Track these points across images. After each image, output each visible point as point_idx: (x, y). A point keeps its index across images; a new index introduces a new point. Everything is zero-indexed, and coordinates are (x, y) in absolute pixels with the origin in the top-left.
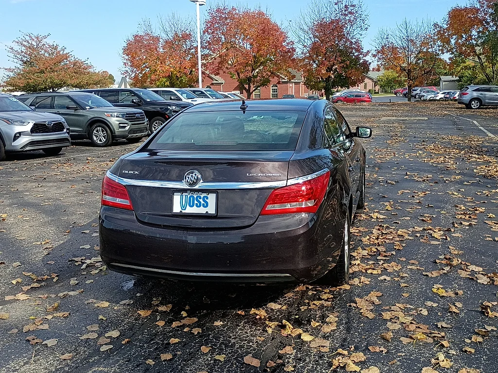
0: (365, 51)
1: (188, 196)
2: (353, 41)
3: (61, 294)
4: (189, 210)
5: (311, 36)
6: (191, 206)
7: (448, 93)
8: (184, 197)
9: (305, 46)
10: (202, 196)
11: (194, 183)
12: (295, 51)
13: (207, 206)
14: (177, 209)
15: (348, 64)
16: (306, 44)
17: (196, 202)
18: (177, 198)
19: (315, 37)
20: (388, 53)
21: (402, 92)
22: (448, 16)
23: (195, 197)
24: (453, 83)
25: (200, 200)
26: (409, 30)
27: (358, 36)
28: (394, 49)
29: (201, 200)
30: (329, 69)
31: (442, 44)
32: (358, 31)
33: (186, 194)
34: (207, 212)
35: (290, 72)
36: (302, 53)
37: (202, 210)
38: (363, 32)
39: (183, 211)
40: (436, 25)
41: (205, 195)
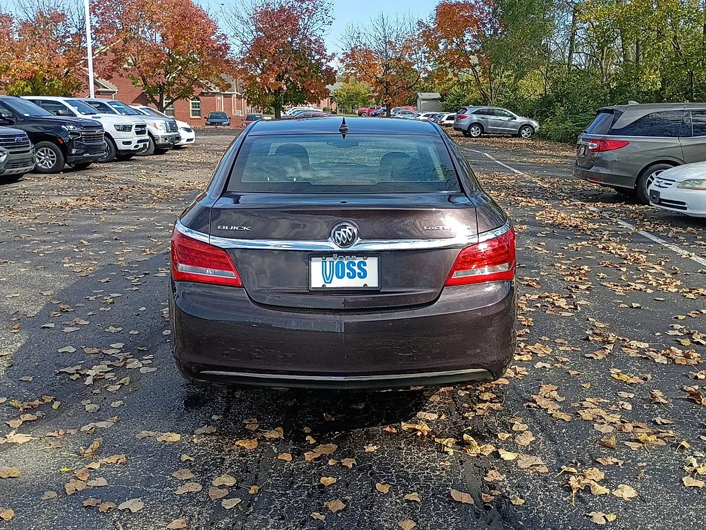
0: (329, 53)
1: (335, 263)
2: (313, 38)
3: (86, 428)
4: (337, 283)
5: (253, 28)
6: (338, 277)
7: (433, 115)
8: (328, 264)
9: (245, 43)
10: (356, 262)
11: (349, 243)
12: (228, 48)
13: (365, 276)
14: (317, 281)
15: (307, 70)
16: (245, 40)
17: (347, 271)
18: (316, 266)
19: (258, 29)
20: (358, 57)
21: (369, 112)
22: (435, 12)
23: (346, 262)
24: (432, 102)
25: (353, 267)
26: (387, 28)
27: (319, 33)
28: (368, 53)
29: (356, 268)
30: (279, 78)
31: (428, 49)
32: (319, 26)
33: (331, 259)
34: (365, 285)
35: (223, 80)
36: (241, 52)
37: (357, 283)
38: (326, 28)
39: (328, 285)
40: (420, 23)
41: (361, 259)
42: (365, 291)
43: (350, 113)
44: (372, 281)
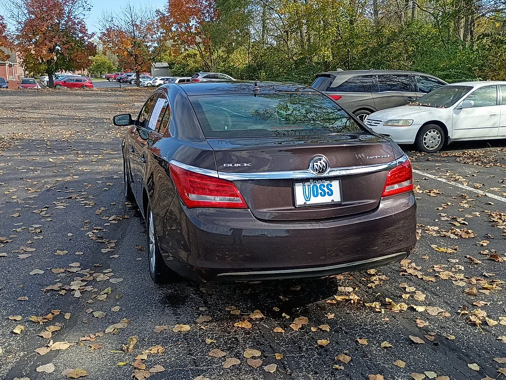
0: (90, 32)
1: (311, 186)
2: (76, 21)
4: (314, 200)
5: (26, 11)
6: (314, 196)
7: (167, 79)
8: (307, 187)
9: (20, 23)
10: (325, 184)
12: (5, 27)
13: (332, 194)
14: (300, 200)
15: (73, 45)
16: (20, 20)
17: (320, 191)
18: (299, 189)
19: (30, 12)
20: (109, 34)
21: (115, 77)
22: (168, 4)
23: (318, 185)
24: (163, 70)
25: (324, 188)
26: (133, 15)
27: (82, 17)
28: (120, 33)
29: (325, 189)
30: (51, 50)
31: (165, 31)
32: (81, 11)
33: (309, 183)
34: (332, 201)
35: (3, 52)
36: (17, 30)
37: (327, 199)
38: (86, 13)
39: (308, 203)
40: (158, 11)
41: (328, 182)
42: (333, 205)
43: (99, 78)
44: (336, 197)
